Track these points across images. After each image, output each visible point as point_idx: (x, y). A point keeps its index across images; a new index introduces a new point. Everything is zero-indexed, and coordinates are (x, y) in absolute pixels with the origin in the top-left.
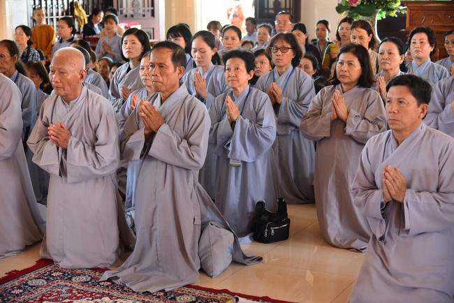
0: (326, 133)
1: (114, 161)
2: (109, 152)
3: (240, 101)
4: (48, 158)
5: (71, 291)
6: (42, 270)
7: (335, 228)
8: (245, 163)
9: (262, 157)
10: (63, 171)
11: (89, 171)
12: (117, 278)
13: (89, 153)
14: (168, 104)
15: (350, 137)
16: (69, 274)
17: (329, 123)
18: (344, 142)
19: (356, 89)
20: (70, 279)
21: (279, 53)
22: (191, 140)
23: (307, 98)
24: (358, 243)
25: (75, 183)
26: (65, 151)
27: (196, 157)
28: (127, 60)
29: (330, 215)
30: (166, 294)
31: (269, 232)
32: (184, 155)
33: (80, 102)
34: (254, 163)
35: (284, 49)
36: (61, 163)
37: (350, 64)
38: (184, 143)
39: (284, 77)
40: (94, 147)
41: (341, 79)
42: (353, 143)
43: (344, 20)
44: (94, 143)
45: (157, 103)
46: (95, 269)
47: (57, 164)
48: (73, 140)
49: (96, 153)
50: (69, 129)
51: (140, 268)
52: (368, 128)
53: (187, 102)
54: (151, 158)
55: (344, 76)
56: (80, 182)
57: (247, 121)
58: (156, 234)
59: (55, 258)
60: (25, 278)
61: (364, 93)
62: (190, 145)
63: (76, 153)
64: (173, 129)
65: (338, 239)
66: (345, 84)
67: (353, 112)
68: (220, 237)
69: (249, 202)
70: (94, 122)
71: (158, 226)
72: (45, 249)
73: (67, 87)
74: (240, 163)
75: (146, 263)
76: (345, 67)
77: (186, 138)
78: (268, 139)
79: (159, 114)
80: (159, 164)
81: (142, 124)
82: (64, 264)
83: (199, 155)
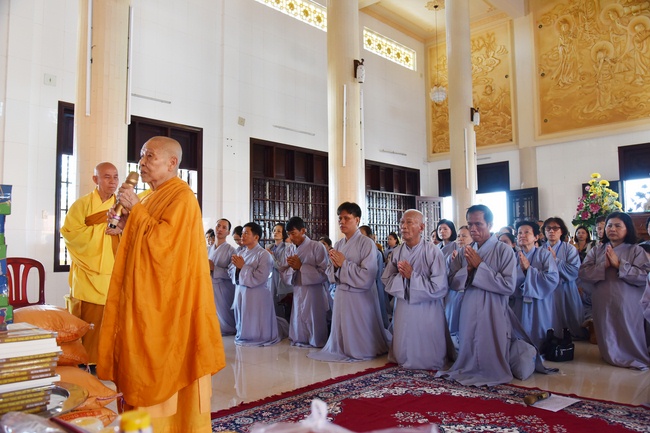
0: (602, 277)
1: (444, 289)
2: (440, 281)
3: (529, 255)
4: (396, 286)
5: (414, 382)
6: (391, 369)
7: (614, 350)
8: (535, 300)
9: (548, 296)
10: (407, 296)
11: (426, 294)
12: (447, 376)
13: (426, 281)
14: (483, 248)
15: (623, 280)
16: (411, 372)
17: (603, 270)
18: (618, 284)
19: (623, 245)
20: (412, 375)
21: (552, 231)
22: (504, 272)
23: (575, 260)
24: (636, 363)
25: (415, 304)
26: (409, 281)
27: (509, 285)
28: (441, 240)
29: (609, 340)
30: (488, 388)
31: (559, 352)
32: (500, 284)
33: (419, 248)
34: (543, 300)
35: (555, 229)
36: (406, 290)
37: (617, 226)
38: (499, 275)
39: (555, 247)
40: (429, 279)
41: (610, 238)
42: (625, 284)
43: (579, 228)
44: (429, 275)
45: (475, 247)
46: (429, 371)
47: (403, 290)
48: (414, 273)
49: (431, 282)
50: (412, 266)
51: (463, 371)
52: (637, 273)
53: (498, 246)
54: (474, 287)
55: (613, 235)
56: (420, 303)
57: (536, 269)
58: (477, 345)
59: (399, 361)
60: (380, 373)
61: (630, 248)
62: (504, 276)
63: (417, 282)
64: (489, 265)
65: (618, 360)
66: (614, 241)
67: (624, 261)
68: (527, 349)
69: (540, 331)
70: (429, 261)
71: (479, 339)
72: (393, 356)
73: (412, 234)
74: (531, 301)
75: (469, 367)
76: (614, 228)
77: (500, 271)
78: (553, 282)
79: (478, 255)
80: (479, 291)
81: (465, 262)
82: (407, 365)
83: (511, 283)
